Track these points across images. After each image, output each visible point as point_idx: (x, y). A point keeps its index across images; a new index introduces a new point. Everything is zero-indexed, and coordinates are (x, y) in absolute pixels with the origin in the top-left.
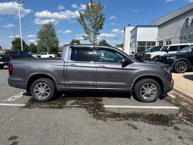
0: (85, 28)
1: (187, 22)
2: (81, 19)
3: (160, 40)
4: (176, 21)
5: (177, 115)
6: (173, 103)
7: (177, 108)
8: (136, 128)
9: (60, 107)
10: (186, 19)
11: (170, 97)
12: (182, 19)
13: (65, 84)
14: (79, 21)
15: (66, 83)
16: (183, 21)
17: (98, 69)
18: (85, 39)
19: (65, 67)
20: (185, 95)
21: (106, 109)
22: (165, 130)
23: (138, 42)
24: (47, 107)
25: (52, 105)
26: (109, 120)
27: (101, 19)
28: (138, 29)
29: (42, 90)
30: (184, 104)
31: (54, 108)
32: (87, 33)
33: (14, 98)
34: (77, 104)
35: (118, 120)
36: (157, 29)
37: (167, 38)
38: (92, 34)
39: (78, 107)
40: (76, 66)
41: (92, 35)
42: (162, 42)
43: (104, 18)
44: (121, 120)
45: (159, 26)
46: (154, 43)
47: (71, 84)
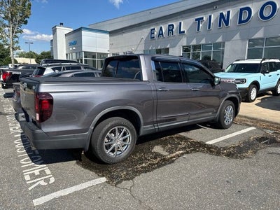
1: (152, 33)
3: (115, 52)
4: (137, 30)
10: (152, 30)
12: (145, 28)
13: (153, 123)
15: (155, 120)
16: (146, 31)
21: (218, 146)
23: (85, 52)
27: (24, 6)
28: (84, 33)
35: (254, 153)
36: (108, 35)
45: (112, 33)
47: (161, 120)
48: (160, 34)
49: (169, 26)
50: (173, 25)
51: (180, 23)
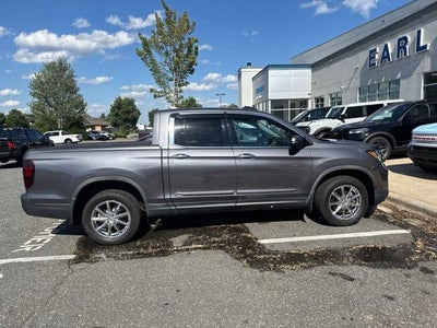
0: (155, 70)
1: (372, 57)
2: (145, 50)
3: (318, 95)
4: (349, 56)
5: (414, 245)
6: (394, 223)
7: (404, 231)
8: (352, 280)
9: (164, 253)
10: (371, 52)
11: (381, 211)
12: (362, 50)
13: (165, 200)
14: (140, 54)
15: (167, 197)
16: (363, 55)
17: (239, 162)
18: (155, 96)
19: (165, 161)
20: (409, 206)
21: (268, 247)
22: (408, 276)
23: (272, 101)
24: (133, 257)
25: (142, 251)
26: (287, 268)
27: (189, 51)
28: (271, 72)
29: (111, 218)
30: (416, 223)
31: (150, 255)
32: (159, 82)
33: (34, 242)
34: (198, 241)
35: (305, 268)
36: (309, 71)
37: (333, 90)
38: (172, 84)
39: (203, 249)
40: (188, 157)
41: (173, 88)
42: (323, 100)
43: (197, 48)
44: (310, 267)
45: (315, 67)
46: (304, 103)
47: (179, 197)
48: (383, 57)
49: (399, 40)
50: (405, 39)
51: (419, 32)
